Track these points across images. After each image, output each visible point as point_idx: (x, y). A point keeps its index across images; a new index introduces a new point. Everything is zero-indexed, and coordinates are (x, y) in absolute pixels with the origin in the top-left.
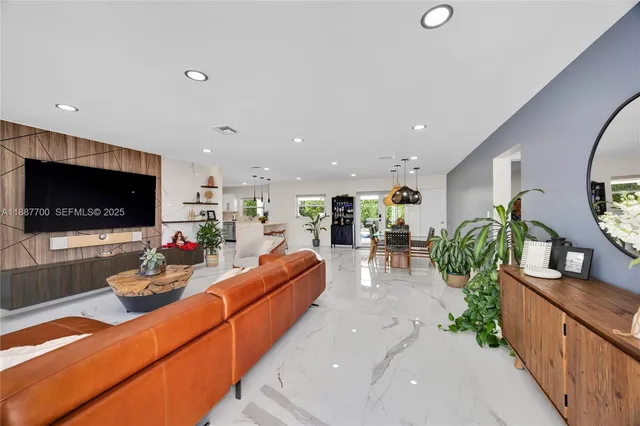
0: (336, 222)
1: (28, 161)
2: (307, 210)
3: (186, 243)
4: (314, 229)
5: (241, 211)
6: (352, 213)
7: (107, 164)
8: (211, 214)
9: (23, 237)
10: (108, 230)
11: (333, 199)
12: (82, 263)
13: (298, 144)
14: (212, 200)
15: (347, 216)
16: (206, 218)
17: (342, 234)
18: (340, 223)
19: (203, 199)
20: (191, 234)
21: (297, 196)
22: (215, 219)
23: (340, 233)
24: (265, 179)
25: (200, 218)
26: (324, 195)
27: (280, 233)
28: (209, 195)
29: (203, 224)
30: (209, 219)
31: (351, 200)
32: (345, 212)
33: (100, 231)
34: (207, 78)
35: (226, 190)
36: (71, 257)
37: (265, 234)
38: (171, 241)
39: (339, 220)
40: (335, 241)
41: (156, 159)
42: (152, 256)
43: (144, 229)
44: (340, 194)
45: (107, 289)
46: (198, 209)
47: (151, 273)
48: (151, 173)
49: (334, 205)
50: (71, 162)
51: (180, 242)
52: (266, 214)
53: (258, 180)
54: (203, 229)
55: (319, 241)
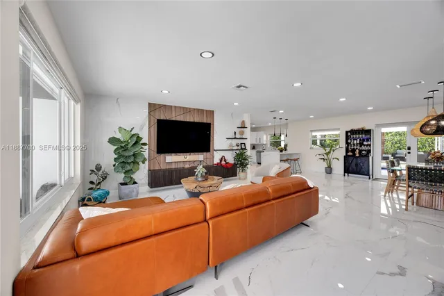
0: (350, 154)
1: (158, 120)
2: (328, 142)
3: (227, 163)
4: (326, 158)
5: (269, 144)
6: (370, 145)
7: (189, 118)
8: (243, 145)
9: (157, 155)
10: (188, 154)
11: (347, 132)
12: (176, 170)
13: (297, 87)
14: (244, 137)
15: (363, 148)
16: (239, 148)
17: (356, 163)
18: (354, 154)
19: (238, 136)
20: (230, 158)
21: (312, 131)
22: (245, 149)
23: (354, 164)
24: (283, 120)
25: (236, 148)
26: (338, 129)
27: (295, 160)
28: (242, 133)
29: (238, 152)
30: (241, 148)
31: (368, 132)
32: (361, 144)
33: (185, 154)
34: (213, 55)
35: (253, 130)
36: (173, 166)
37: (281, 160)
38: (219, 162)
39: (353, 151)
40: (347, 170)
41: (211, 113)
42: (200, 170)
43: (205, 153)
44: (356, 127)
45: (180, 185)
46: (234, 142)
47: (200, 179)
48: (208, 122)
49: (347, 137)
50: (174, 119)
51: (223, 163)
52: (286, 146)
53: (277, 121)
54: (238, 155)
55: (331, 169)
